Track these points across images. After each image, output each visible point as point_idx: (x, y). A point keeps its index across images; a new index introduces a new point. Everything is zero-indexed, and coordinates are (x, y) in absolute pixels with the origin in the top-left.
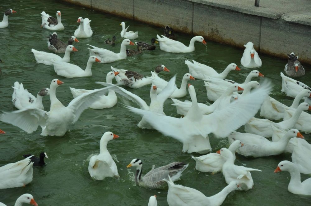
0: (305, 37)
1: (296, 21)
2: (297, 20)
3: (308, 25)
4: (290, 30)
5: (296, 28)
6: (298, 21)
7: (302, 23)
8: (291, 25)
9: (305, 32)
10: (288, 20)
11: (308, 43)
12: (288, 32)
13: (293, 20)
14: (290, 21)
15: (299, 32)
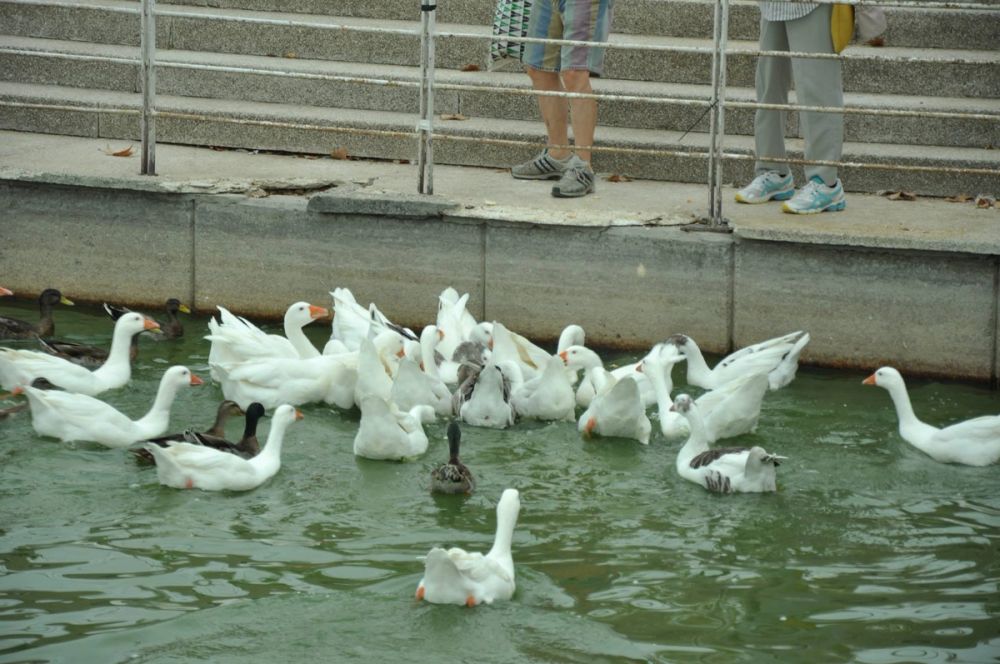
0: (68, 223)
1: (36, 177)
2: (39, 174)
3: (77, 184)
4: (12, 206)
5: (35, 199)
6: (44, 176)
7: (57, 182)
8: (15, 190)
9: (68, 207)
10: (8, 177)
11: (81, 238)
12: (9, 211)
13: (24, 175)
14: (15, 178)
15: (47, 208)
